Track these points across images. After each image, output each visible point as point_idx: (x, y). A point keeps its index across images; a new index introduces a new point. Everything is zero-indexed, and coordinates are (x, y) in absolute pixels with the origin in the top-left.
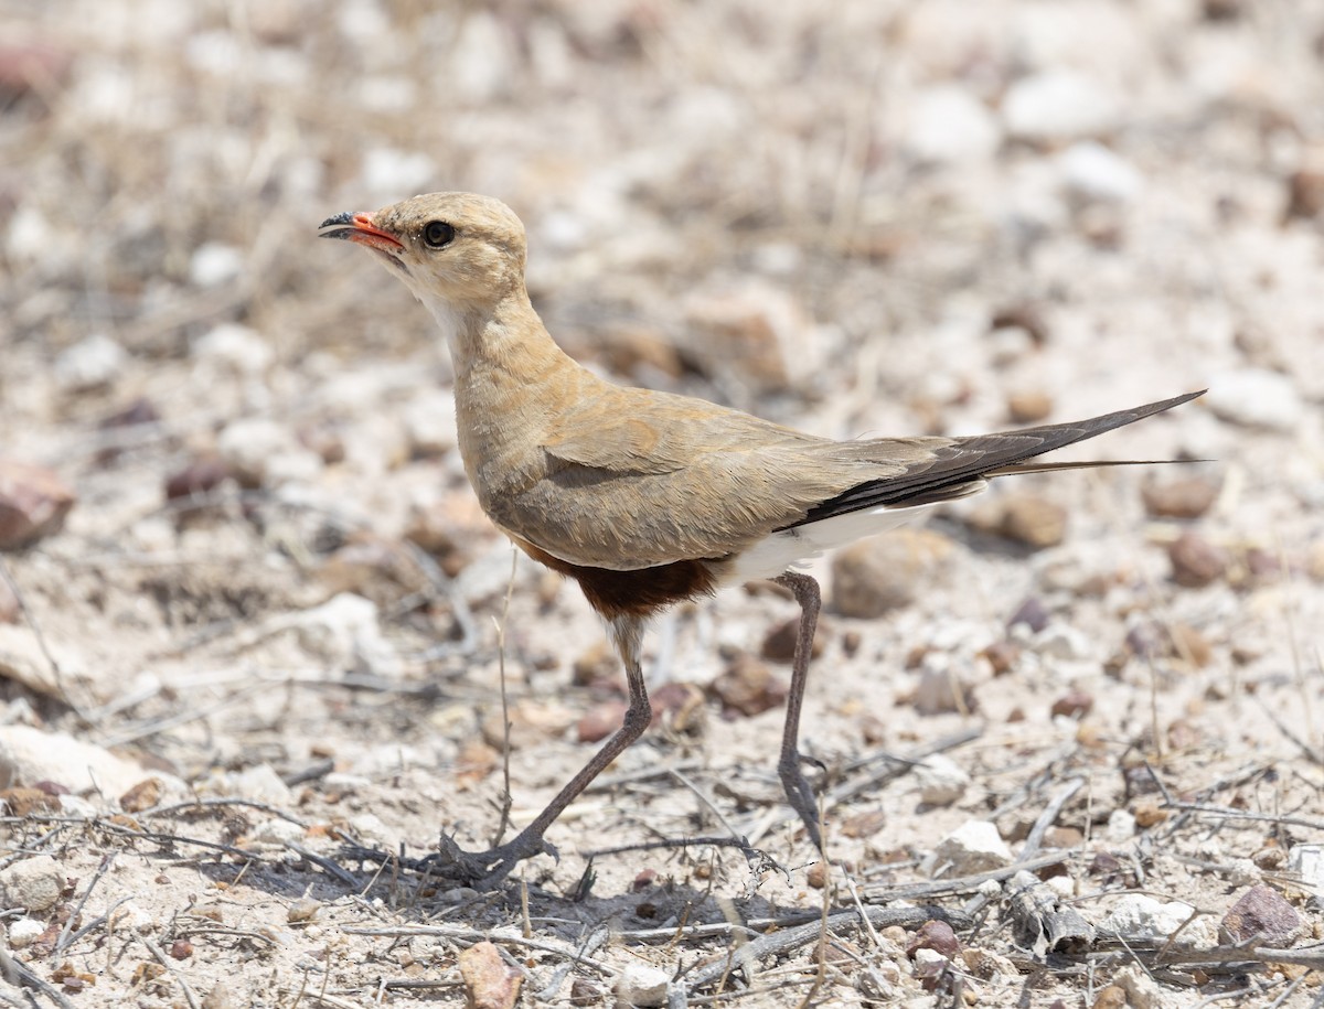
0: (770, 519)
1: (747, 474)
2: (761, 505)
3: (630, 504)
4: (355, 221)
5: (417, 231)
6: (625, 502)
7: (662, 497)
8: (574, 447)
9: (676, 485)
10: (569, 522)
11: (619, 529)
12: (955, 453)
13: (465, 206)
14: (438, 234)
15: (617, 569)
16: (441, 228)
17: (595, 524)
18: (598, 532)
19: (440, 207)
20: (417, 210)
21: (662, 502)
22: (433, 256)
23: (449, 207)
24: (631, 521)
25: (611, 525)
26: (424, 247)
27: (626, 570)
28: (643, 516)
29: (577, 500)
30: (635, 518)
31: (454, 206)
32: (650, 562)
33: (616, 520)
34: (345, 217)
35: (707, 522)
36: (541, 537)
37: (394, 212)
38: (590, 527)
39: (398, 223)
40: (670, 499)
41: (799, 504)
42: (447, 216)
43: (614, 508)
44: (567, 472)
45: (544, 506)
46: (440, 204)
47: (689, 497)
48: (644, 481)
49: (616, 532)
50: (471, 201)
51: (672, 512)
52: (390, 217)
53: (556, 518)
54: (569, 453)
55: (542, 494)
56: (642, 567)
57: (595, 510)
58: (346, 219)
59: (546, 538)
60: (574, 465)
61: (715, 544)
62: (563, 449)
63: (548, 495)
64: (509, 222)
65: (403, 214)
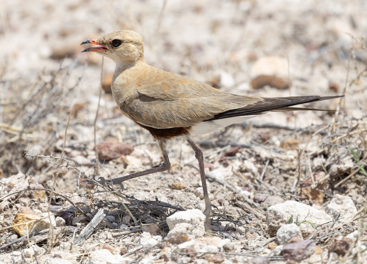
0: (202, 117)
1: (196, 103)
2: (199, 113)
3: (160, 109)
4: (91, 42)
5: (110, 43)
6: (159, 108)
7: (170, 107)
8: (145, 90)
9: (175, 104)
10: (142, 113)
11: (157, 116)
12: (263, 102)
13: (123, 34)
14: (116, 43)
15: (156, 128)
16: (117, 41)
17: (150, 114)
18: (150, 116)
19: (116, 35)
20: (109, 37)
21: (170, 109)
22: (116, 50)
23: (118, 35)
24: (161, 114)
25: (155, 114)
26: (113, 48)
27: (158, 128)
28: (164, 113)
29: (145, 106)
30: (162, 113)
31: (120, 34)
32: (165, 127)
33: (156, 113)
34: (88, 41)
35: (183, 116)
36: (134, 116)
37: (103, 38)
38: (148, 115)
39: (104, 41)
40: (172, 108)
41: (211, 113)
42: (119, 37)
43: (156, 110)
44: (143, 97)
45: (135, 107)
46: (116, 34)
47: (178, 108)
48: (165, 102)
49: (156, 117)
50: (125, 32)
51: (173, 112)
52: (102, 40)
53: (139, 111)
54: (143, 92)
55: (135, 103)
56: (163, 128)
57: (150, 110)
58: (88, 42)
59: (135, 117)
60: (145, 95)
61: (185, 123)
62: (142, 90)
63: (136, 104)
64: (137, 37)
65: (105, 39)
